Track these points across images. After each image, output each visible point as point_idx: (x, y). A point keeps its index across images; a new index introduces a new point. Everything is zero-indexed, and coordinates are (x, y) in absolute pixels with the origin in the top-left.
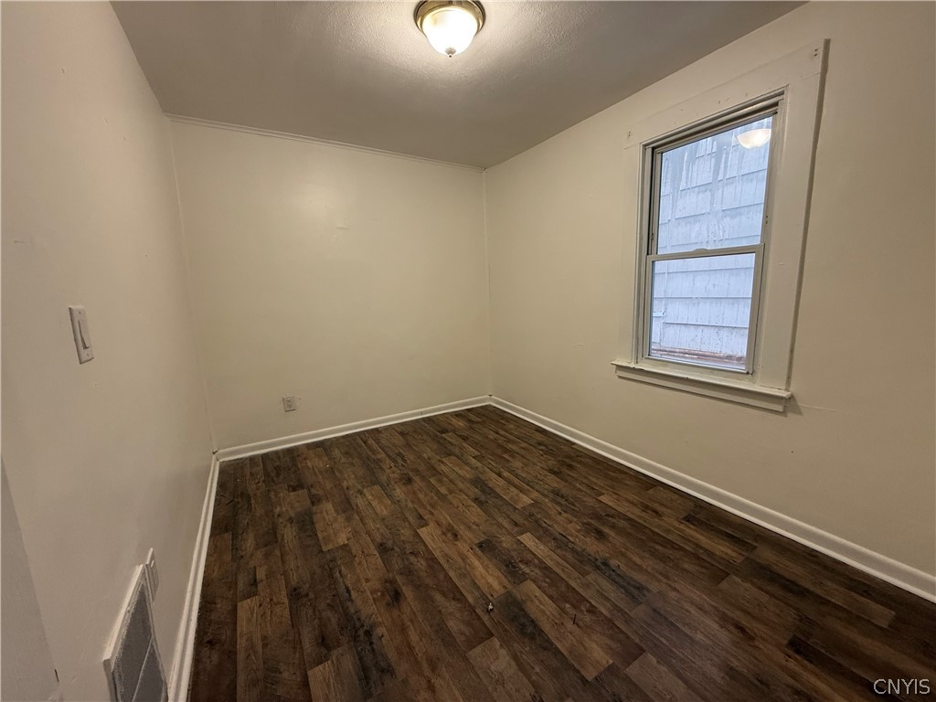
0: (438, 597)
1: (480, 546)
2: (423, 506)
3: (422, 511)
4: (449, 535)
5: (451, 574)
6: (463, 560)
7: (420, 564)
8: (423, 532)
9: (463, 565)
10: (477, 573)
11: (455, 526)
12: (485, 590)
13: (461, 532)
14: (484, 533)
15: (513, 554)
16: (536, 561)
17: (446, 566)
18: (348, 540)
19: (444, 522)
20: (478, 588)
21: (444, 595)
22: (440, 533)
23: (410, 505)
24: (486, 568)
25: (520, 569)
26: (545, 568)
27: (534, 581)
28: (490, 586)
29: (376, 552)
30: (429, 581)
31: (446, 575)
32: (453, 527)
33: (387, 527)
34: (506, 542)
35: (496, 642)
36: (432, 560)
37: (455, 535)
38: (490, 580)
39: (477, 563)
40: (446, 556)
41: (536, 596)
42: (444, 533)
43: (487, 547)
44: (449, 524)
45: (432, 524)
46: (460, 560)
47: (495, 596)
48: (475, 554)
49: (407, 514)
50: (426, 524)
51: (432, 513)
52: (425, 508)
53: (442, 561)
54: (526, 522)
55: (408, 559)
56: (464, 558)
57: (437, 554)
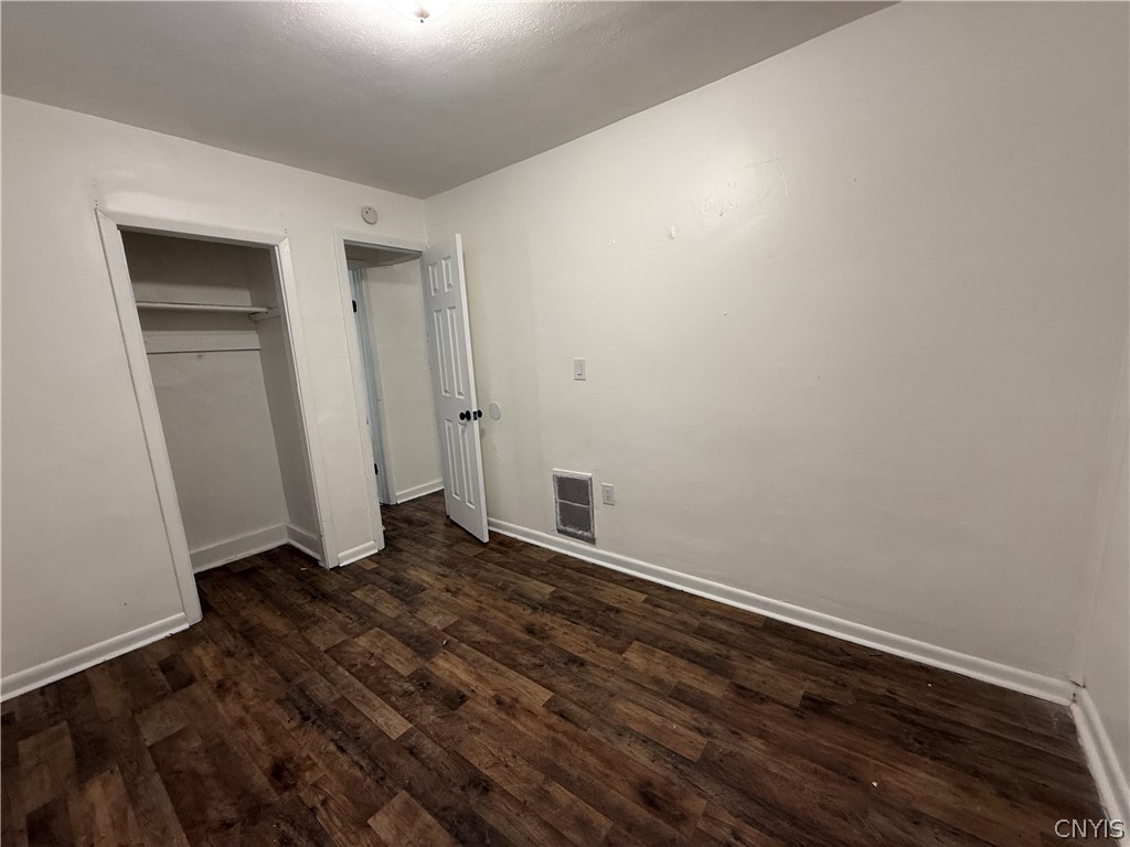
0: (493, 640)
1: (463, 698)
2: (574, 739)
3: (569, 727)
4: (507, 700)
5: (489, 660)
6: (479, 675)
7: (525, 659)
8: (547, 695)
9: (479, 671)
10: (461, 667)
11: (504, 716)
12: (452, 656)
13: (493, 709)
14: (460, 718)
15: (420, 700)
16: (393, 699)
17: (497, 664)
18: (625, 659)
19: (523, 718)
20: (458, 656)
21: (488, 642)
22: (522, 699)
23: (595, 733)
24: (452, 674)
25: (413, 685)
26: (384, 694)
27: (401, 677)
28: (447, 660)
29: (582, 656)
30: (508, 648)
31: (493, 657)
32: (508, 714)
33: (596, 686)
34: (429, 714)
35: (439, 628)
36: (514, 666)
37: (499, 702)
38: (447, 665)
39: (464, 677)
40: (501, 674)
41: (402, 664)
42: (516, 700)
43: (455, 700)
44: (514, 717)
45: (538, 708)
46: (484, 674)
47: (442, 654)
48: (467, 686)
49: (586, 715)
50: (547, 705)
51: (550, 727)
52: (565, 733)
53: (503, 668)
54: (394, 758)
55: (541, 659)
56: (480, 678)
57: (512, 674)
